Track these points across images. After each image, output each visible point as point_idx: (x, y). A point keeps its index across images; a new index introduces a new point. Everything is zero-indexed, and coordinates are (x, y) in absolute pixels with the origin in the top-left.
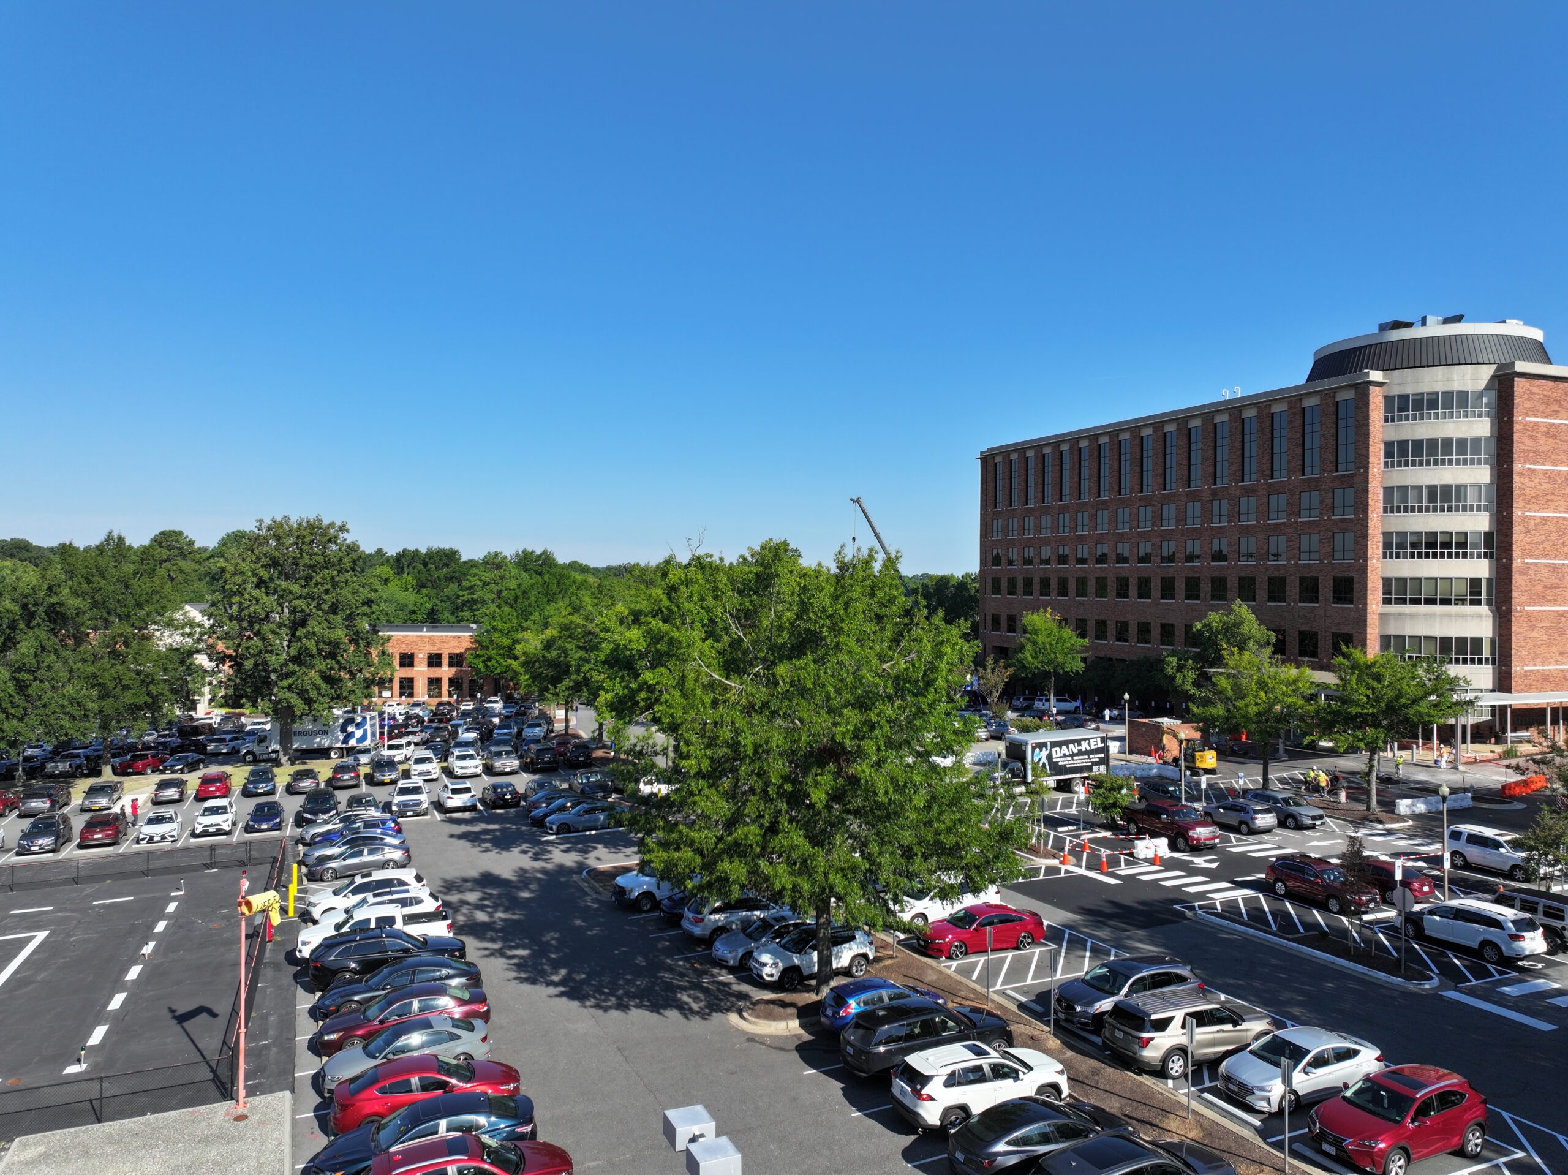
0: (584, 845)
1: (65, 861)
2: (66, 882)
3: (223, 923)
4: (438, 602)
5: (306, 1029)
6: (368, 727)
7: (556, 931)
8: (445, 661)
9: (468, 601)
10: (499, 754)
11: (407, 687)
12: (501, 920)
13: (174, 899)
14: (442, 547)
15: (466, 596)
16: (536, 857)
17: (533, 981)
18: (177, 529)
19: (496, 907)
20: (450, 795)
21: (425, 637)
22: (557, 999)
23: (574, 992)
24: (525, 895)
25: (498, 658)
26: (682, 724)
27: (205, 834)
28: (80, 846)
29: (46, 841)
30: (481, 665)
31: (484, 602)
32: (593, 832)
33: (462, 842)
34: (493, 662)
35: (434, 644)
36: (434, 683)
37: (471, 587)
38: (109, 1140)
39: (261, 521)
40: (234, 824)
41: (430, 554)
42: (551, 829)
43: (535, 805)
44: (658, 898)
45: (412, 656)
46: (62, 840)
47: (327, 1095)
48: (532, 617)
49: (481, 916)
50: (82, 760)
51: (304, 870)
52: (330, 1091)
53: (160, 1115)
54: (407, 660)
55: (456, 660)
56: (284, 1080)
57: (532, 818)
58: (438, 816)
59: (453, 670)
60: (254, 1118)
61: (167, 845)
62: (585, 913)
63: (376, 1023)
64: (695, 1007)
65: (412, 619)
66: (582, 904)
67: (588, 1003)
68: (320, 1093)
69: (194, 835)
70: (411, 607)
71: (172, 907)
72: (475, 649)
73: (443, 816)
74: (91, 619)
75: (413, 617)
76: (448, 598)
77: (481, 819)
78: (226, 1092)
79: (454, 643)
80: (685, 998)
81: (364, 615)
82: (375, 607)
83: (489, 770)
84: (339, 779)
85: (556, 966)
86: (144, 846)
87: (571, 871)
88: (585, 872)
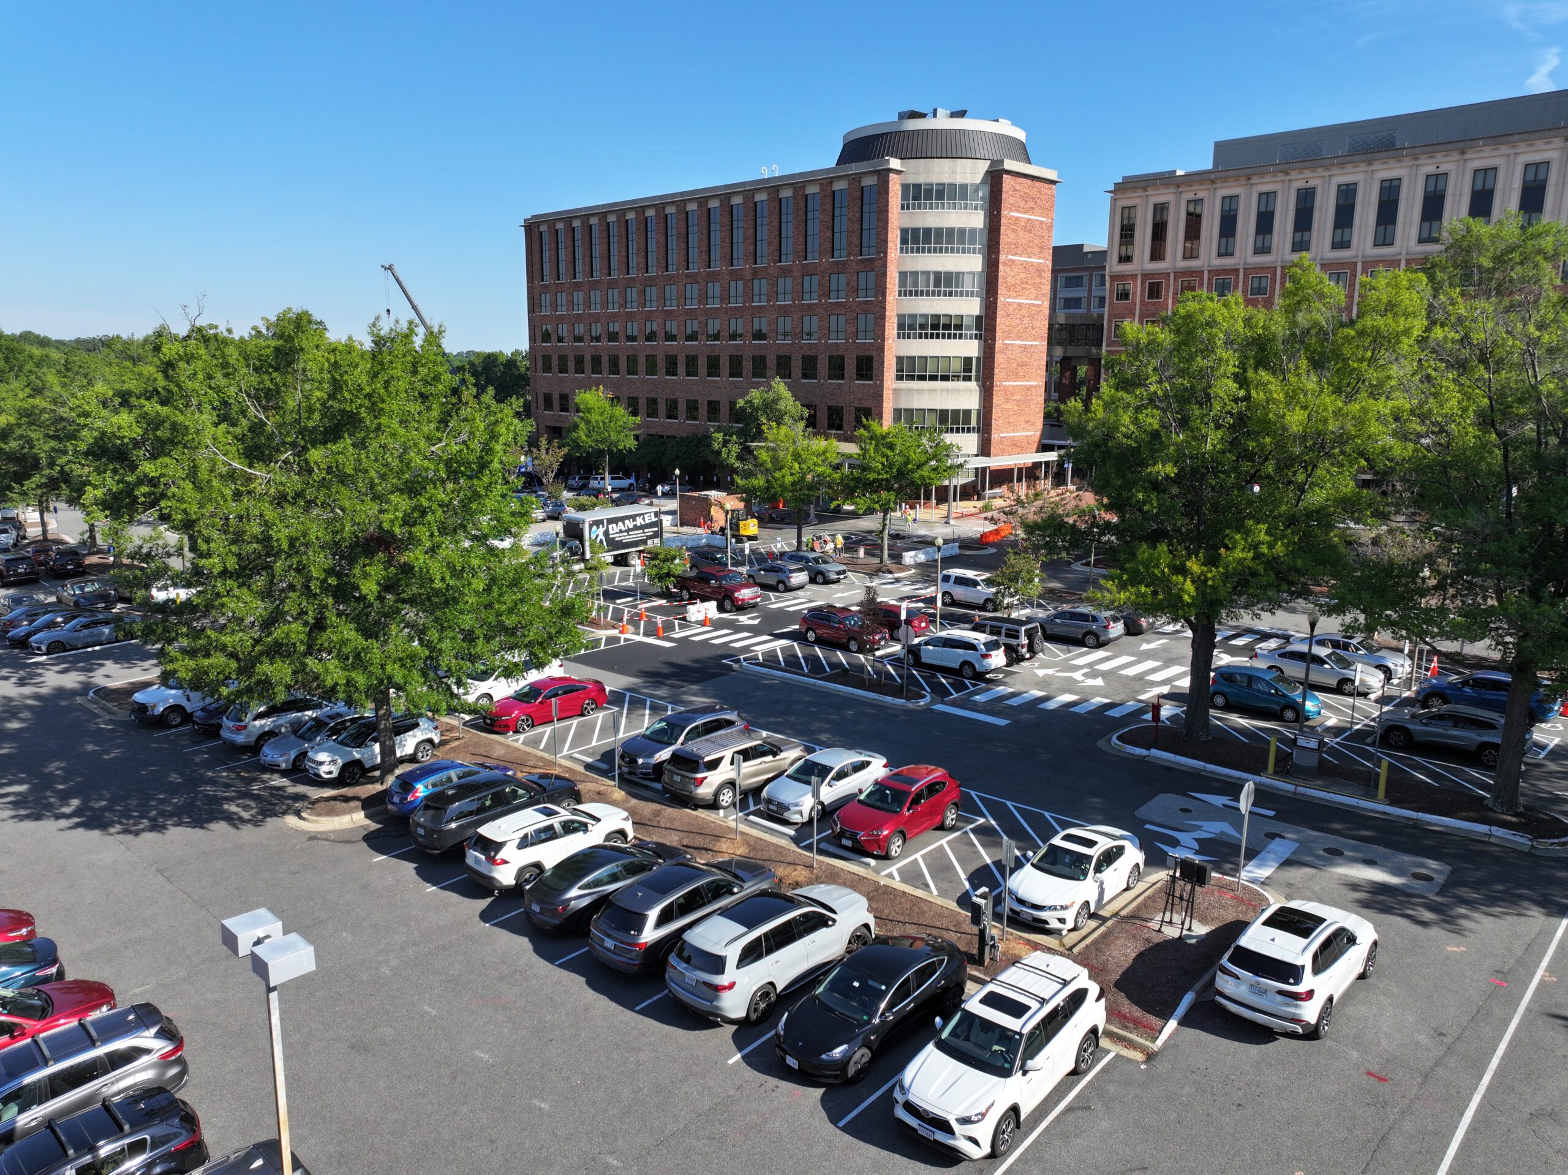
0: (89, 663)
7: (61, 760)
16: (22, 682)
17: (38, 817)
22: (73, 832)
23: (93, 820)
24: (15, 725)
26: (199, 519)
32: (97, 648)
42: (39, 649)
43: (13, 624)
44: (189, 711)
57: (11, 639)
62: (98, 736)
64: (246, 815)
66: (93, 727)
67: (112, 830)
80: (233, 808)
85: (65, 797)
87: (73, 693)
88: (91, 693)
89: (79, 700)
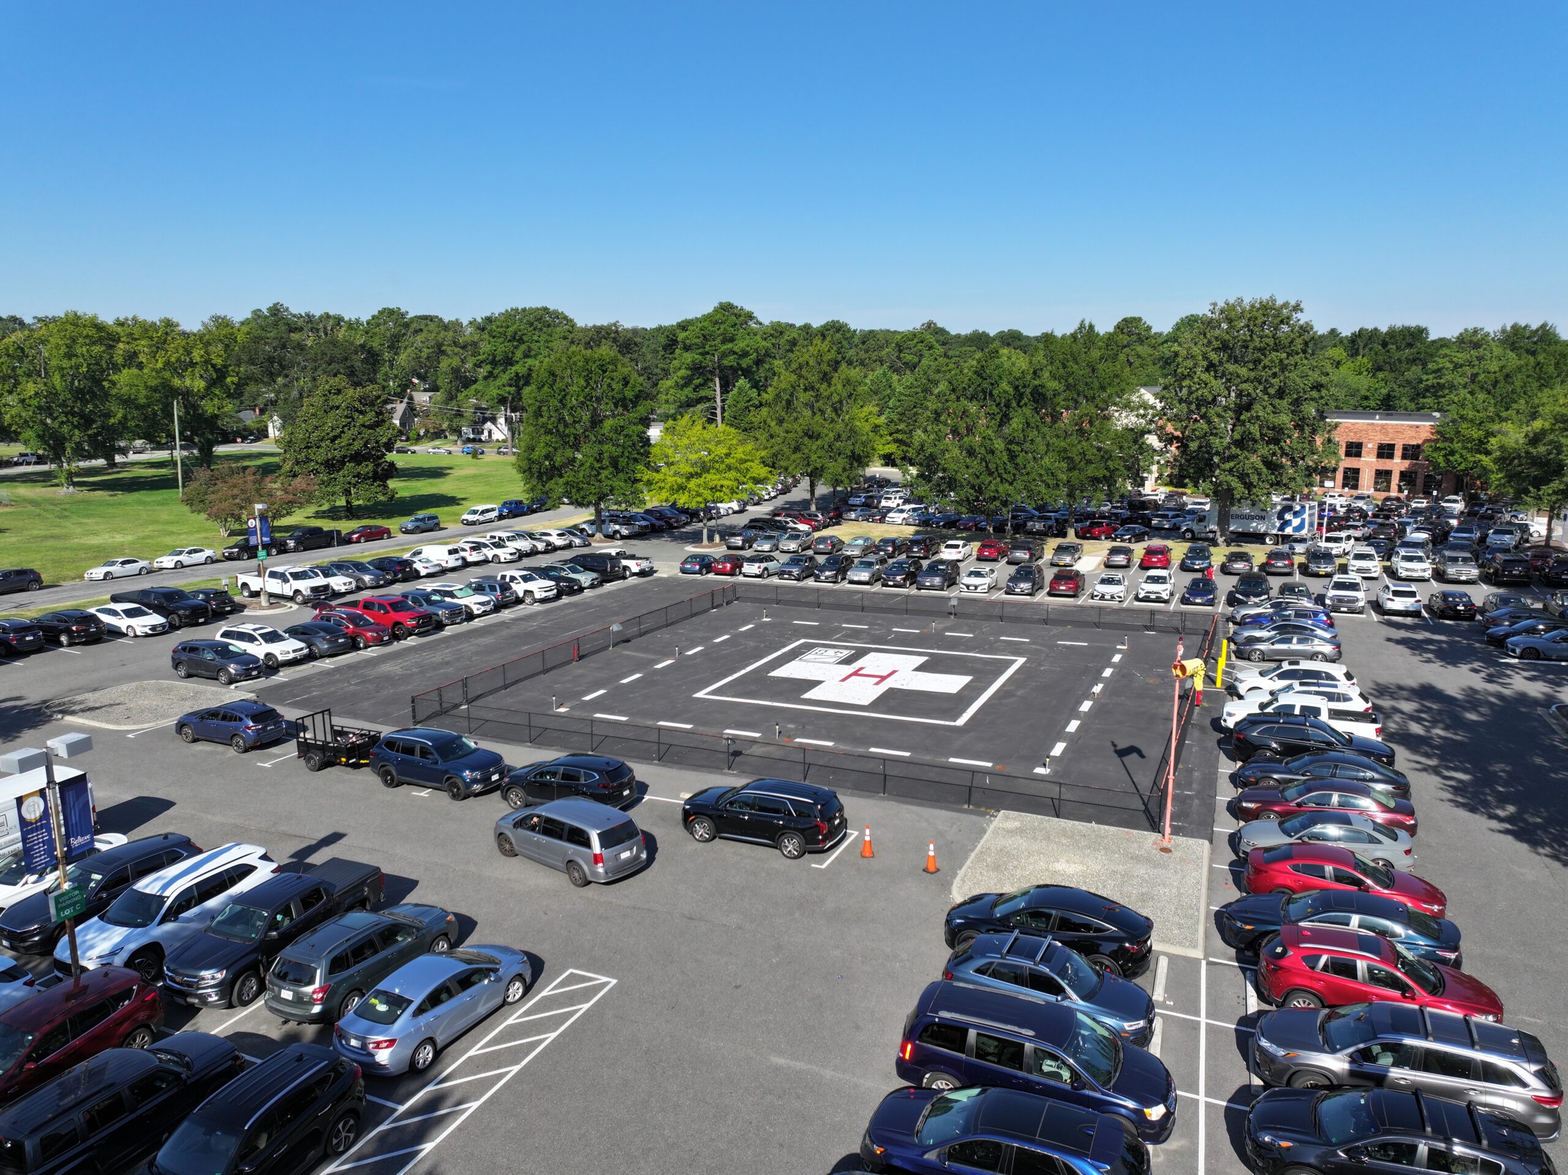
0: (1558, 677)
1: (1039, 604)
2: (1039, 622)
3: (1158, 681)
4: (1395, 387)
5: (1226, 793)
6: (1306, 516)
7: (1508, 764)
8: (1398, 452)
9: (1433, 386)
10: (1454, 560)
11: (1352, 478)
12: (1440, 737)
13: (1119, 651)
14: (1407, 324)
15: (1430, 380)
16: (1490, 679)
17: (1473, 810)
18: (1136, 315)
19: (1435, 722)
20: (1391, 596)
21: (1377, 425)
22: (1502, 836)
23: (1523, 833)
24: (1473, 717)
25: (1464, 452)
27: (1146, 599)
28: (1050, 594)
29: (1025, 586)
30: (1441, 460)
31: (1452, 387)
33: (1400, 647)
34: (1457, 456)
35: (1386, 434)
36: (1383, 476)
37: (1439, 370)
38: (1064, 833)
39: (1215, 304)
40: (1172, 594)
41: (1392, 333)
42: (1514, 651)
43: (1495, 622)
45: (1359, 445)
46: (1036, 587)
47: (1241, 855)
48: (1515, 406)
49: (1416, 728)
50: (1052, 522)
51: (1233, 647)
52: (1244, 852)
53: (1102, 827)
54: (1354, 449)
55: (1411, 452)
56: (1203, 828)
57: (1489, 636)
58: (1375, 617)
59: (1406, 464)
60: (1177, 854)
61: (1114, 604)
62: (1551, 753)
63: (1293, 804)
65: (1363, 406)
66: (1547, 742)
67: (1541, 850)
68: (1236, 852)
69: (1137, 599)
70: (1363, 392)
71: (1117, 658)
72: (1436, 441)
73: (1381, 618)
74: (1065, 400)
75: (1365, 403)
76: (1408, 382)
77: (1425, 627)
78: (1154, 824)
79: (1412, 433)
81: (1313, 399)
82: (1324, 392)
83: (1439, 575)
84: (1273, 565)
85: (1503, 800)
86: (1096, 602)
87: (1535, 702)
88: (1554, 708)
89: (1540, 710)
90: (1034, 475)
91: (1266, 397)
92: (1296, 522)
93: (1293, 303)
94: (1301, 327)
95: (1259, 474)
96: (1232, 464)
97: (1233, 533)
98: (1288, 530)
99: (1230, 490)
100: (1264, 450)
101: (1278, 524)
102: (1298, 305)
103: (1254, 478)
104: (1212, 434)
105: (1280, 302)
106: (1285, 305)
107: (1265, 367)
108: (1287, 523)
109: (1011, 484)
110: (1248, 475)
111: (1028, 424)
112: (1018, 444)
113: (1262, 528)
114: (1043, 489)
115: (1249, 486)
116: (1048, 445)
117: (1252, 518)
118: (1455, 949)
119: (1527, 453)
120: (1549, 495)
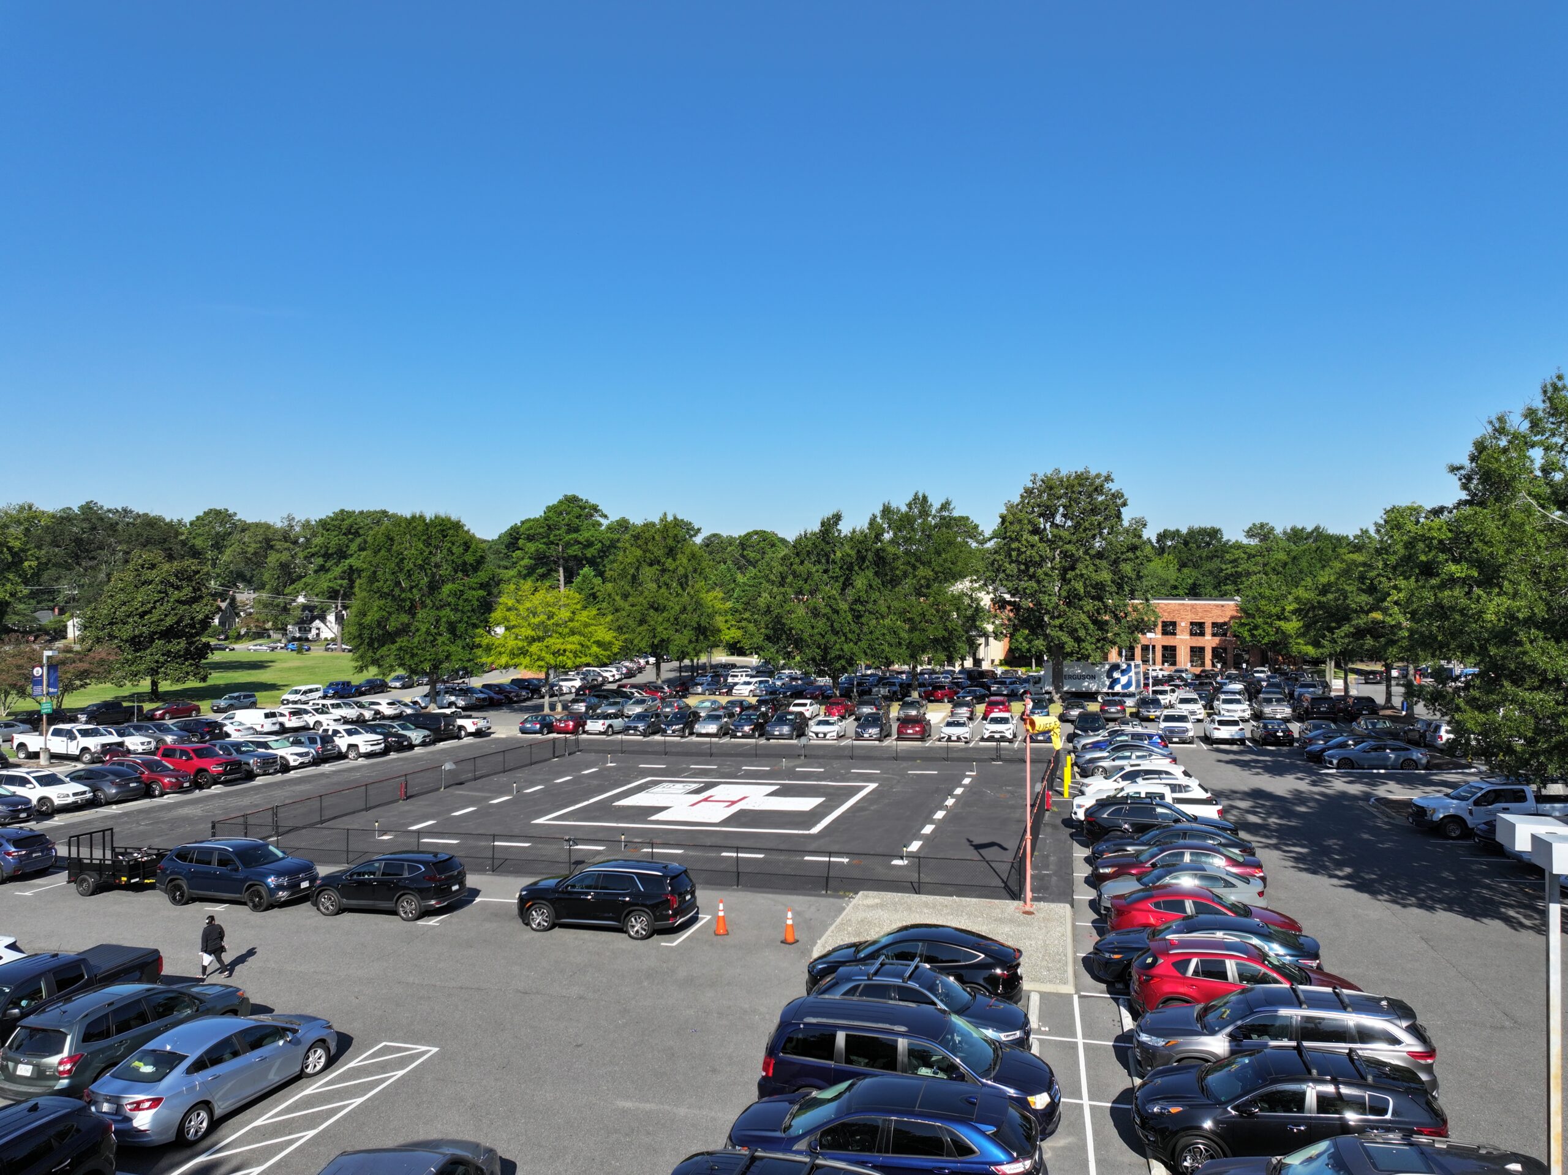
0: (1374, 780)
1: (888, 747)
2: (888, 759)
3: (1008, 795)
4: (1200, 577)
5: (1082, 871)
6: (1132, 674)
7: (1339, 839)
8: (1208, 630)
9: (1232, 575)
10: (1269, 701)
11: (1170, 654)
12: (1276, 824)
13: (969, 776)
14: (1203, 526)
15: (1229, 569)
16: (1314, 783)
17: (1314, 872)
19: (1269, 814)
20: (1216, 726)
21: (1188, 605)
22: (1343, 889)
23: (1362, 886)
24: (1303, 809)
25: (1266, 627)
27: (991, 739)
28: (898, 739)
29: (874, 731)
30: (1246, 634)
31: (1248, 574)
32: (1382, 771)
33: (1230, 766)
34: (1260, 631)
35: (1196, 613)
36: (1197, 653)
37: (1235, 561)
38: (926, 905)
39: (1035, 475)
40: (1015, 736)
41: (1192, 533)
42: (1331, 763)
43: (1311, 741)
44: (1470, 826)
45: (1174, 624)
46: (884, 735)
47: (1103, 912)
48: (1303, 583)
49: (1252, 819)
50: (897, 688)
51: (1076, 769)
52: (1106, 908)
53: (963, 899)
54: (1169, 628)
55: (1219, 628)
56: (1065, 894)
57: (1309, 753)
58: (1204, 747)
59: (1217, 640)
60: (1038, 915)
61: (961, 744)
62: (1375, 830)
63: (1148, 865)
64: (1527, 922)
65: (1173, 592)
66: (1371, 824)
67: (1380, 897)
68: (1097, 912)
69: (983, 739)
70: (1172, 582)
71: (967, 781)
72: (1241, 617)
73: (1210, 747)
75: (1175, 592)
76: (1211, 572)
77: (1250, 751)
78: (1016, 894)
79: (1218, 612)
80: (1511, 913)
83: (1257, 716)
84: (1106, 711)
85: (1340, 865)
86: (944, 744)
87: (1355, 798)
88: (1372, 800)
89: (1361, 803)
90: (877, 633)
91: (1087, 557)
92: (1124, 680)
93: (1104, 474)
94: (1113, 495)
95: (1087, 629)
96: (1061, 621)
97: (1067, 693)
98: (1118, 688)
99: (1061, 646)
100: (1089, 605)
101: (1108, 683)
102: (1109, 476)
103: (1082, 633)
104: (1041, 592)
105: (1093, 473)
106: (1098, 476)
107: (1085, 530)
108: (1115, 682)
109: (856, 644)
110: (1076, 630)
111: (871, 586)
112: (861, 603)
113: (1094, 687)
114: (886, 647)
115: (1078, 640)
116: (889, 608)
117: (1082, 678)
118: (1316, 957)
119: (1319, 602)
120: (1342, 638)
